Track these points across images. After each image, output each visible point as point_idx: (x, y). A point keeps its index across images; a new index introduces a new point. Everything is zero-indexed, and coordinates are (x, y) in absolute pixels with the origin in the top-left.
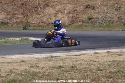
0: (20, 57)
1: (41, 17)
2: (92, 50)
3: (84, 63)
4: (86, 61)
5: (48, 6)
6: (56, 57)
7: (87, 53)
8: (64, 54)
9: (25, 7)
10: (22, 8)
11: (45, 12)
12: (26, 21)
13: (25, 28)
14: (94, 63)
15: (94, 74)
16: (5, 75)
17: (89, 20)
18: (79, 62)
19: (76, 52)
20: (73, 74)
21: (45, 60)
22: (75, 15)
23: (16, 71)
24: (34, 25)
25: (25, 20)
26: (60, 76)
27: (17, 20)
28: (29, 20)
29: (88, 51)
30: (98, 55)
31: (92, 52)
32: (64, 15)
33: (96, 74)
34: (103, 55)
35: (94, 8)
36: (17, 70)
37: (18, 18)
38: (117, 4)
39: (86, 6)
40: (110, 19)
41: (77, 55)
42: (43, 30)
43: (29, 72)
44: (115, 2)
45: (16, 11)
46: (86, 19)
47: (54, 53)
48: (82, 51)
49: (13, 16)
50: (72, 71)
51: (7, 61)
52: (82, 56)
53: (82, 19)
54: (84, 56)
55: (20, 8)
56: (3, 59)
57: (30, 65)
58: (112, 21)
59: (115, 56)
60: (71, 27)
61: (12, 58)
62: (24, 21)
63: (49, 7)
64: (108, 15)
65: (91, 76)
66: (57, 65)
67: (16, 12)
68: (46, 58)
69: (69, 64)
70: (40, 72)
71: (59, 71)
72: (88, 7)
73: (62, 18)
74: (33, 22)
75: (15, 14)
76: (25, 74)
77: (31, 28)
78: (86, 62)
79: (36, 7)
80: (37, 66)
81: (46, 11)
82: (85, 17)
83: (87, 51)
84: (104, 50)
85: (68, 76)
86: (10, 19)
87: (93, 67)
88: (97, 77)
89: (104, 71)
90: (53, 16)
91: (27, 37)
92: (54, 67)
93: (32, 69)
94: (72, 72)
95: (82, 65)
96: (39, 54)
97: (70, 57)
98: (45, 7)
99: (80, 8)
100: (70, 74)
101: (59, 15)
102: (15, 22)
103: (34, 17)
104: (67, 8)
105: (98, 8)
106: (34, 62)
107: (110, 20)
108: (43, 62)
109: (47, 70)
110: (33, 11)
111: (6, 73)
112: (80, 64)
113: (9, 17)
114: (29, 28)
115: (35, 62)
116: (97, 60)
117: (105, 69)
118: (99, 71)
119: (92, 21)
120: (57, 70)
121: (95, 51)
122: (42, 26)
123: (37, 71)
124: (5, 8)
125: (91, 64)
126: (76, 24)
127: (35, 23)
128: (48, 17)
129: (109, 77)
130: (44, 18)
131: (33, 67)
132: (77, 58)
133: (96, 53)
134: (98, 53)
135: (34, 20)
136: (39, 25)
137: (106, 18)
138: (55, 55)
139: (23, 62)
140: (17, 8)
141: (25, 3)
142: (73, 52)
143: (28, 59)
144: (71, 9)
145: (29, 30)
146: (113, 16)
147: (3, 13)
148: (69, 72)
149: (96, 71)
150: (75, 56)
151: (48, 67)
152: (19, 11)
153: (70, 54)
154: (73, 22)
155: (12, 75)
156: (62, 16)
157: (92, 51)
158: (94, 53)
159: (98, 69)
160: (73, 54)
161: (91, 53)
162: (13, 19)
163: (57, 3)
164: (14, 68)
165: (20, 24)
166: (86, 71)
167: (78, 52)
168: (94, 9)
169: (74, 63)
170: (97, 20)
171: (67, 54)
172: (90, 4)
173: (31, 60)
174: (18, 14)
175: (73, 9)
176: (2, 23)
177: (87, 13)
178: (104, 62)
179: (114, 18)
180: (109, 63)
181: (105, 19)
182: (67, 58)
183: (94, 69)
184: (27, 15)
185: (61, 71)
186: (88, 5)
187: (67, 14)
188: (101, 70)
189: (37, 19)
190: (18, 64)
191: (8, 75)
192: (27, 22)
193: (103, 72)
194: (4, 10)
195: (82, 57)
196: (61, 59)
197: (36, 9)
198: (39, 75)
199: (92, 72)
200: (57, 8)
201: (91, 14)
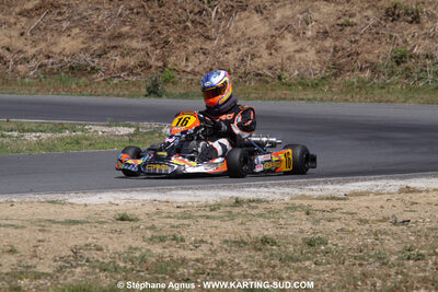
0: (117, 202)
1: (218, 49)
2: (392, 178)
3: (359, 228)
4: (367, 222)
5: (244, 8)
6: (254, 204)
7: (375, 190)
8: (287, 190)
9: (158, 9)
10: (146, 13)
11: (232, 31)
12: (161, 64)
14: (394, 228)
15: (393, 271)
16: (49, 271)
17: (398, 63)
18: (338, 225)
19: (332, 187)
20: (309, 271)
21: (213, 213)
22: (347, 42)
23: (95, 255)
24: (190, 77)
25: (157, 60)
26: (260, 278)
27: (127, 59)
28: (172, 60)
29: (379, 183)
30: (415, 197)
31: (393, 185)
32: (305, 44)
33: (397, 273)
34: (433, 198)
35: (416, 19)
36: (100, 249)
37: (130, 52)
39: (387, 11)
41: (333, 198)
43: (143, 259)
45: (124, 23)
47: (250, 186)
48: (357, 181)
49: (113, 44)
50: (308, 259)
51: (66, 213)
52: (355, 200)
53: (370, 57)
54: (363, 202)
55: (138, 13)
56: (52, 208)
57: (149, 234)
60: (327, 87)
61: (86, 205)
62: (152, 62)
63: (246, 13)
66: (254, 233)
67: (125, 29)
68: (214, 207)
69: (301, 231)
70: (184, 261)
71: (258, 256)
72: (393, 12)
73: (297, 55)
74: (187, 66)
75: (120, 36)
76: (129, 265)
78: (367, 226)
79: (201, 13)
80: (175, 238)
81: (236, 27)
82: (381, 49)
83: (373, 183)
85: (289, 278)
86: (100, 56)
87: (391, 244)
88: (401, 282)
89: (430, 262)
90: (264, 45)
91: (155, 125)
92: (240, 244)
93: (157, 249)
94: (307, 263)
95: (350, 236)
96: (190, 192)
97: (305, 203)
98: (232, 11)
99: (366, 17)
100: (301, 268)
101: (283, 43)
103: (190, 48)
104: (315, 15)
105: (432, 17)
106: (169, 221)
108: (202, 221)
109: (215, 252)
110: (189, 24)
111: (55, 261)
112: (342, 230)
113: (97, 46)
115: (173, 221)
116: (407, 216)
117: (437, 254)
118: (411, 262)
119: (407, 69)
120: (253, 253)
121: (404, 183)
123: (176, 256)
124: (85, 14)
125: (386, 233)
126: (348, 77)
127: (193, 72)
128: (242, 50)
130: (227, 53)
131: (162, 239)
132: (333, 210)
133: (408, 190)
134: (414, 191)
135: (190, 59)
138: (252, 196)
139: (123, 219)
140: (128, 12)
142: (321, 186)
143: (146, 209)
144: (332, 20)
147: (77, 30)
148: (297, 260)
149: (399, 259)
150: (328, 198)
151: (217, 242)
152: (134, 26)
153: (307, 193)
154: (338, 70)
155: (78, 270)
156: (297, 48)
157: (392, 182)
158: (401, 191)
159: (409, 253)
160: (321, 193)
161: (389, 189)
162: (112, 54)
164: (90, 240)
166: (362, 261)
167: (338, 187)
168: (418, 22)
169: (320, 227)
170: (428, 62)
171: (297, 192)
173: (159, 212)
174: (132, 37)
175: (339, 22)
176: (72, 68)
177: (391, 36)
178: (433, 225)
182: (293, 208)
183: (392, 253)
184: (167, 42)
185: (264, 258)
186: (395, 7)
187: (313, 39)
188: (420, 257)
189: (202, 57)
191: (61, 269)
192: (165, 66)
193: (426, 263)
194: (82, 21)
195: (350, 205)
196: (272, 213)
197: (198, 18)
198: (181, 270)
199: (383, 264)
200: (278, 15)
201: (405, 41)
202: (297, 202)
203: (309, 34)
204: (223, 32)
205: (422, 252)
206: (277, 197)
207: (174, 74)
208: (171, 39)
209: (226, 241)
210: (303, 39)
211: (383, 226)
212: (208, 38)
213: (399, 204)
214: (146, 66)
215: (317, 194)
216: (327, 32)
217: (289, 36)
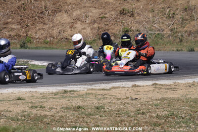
0: (15, 92)
1: (49, 28)
2: (128, 81)
3: (117, 101)
4: (120, 99)
5: (60, 11)
6: (72, 92)
7: (121, 86)
8: (85, 86)
9: (23, 12)
10: (18, 13)
11: (55, 21)
12: (25, 35)
13: (23, 46)
14: (132, 102)
15: (133, 119)
18: (109, 100)
19: (104, 85)
20: (98, 119)
21: (55, 97)
22: (103, 25)
23: (8, 114)
24: (38, 40)
25: (23, 33)
26: (78, 123)
27: (11, 33)
28: (29, 33)
29: (123, 83)
30: (138, 89)
32: (86, 26)
33: (135, 120)
34: (146, 89)
35: (132, 15)
36: (10, 112)
37: (12, 29)
38: (170, 9)
39: (120, 12)
40: (158, 32)
41: (105, 90)
42: (53, 48)
43: (29, 115)
44: (166, 6)
45: (9, 18)
46: (119, 32)
47: (69, 85)
48: (114, 82)
49: (4, 26)
50: (97, 115)
52: (114, 90)
53: (114, 31)
54: (117, 90)
55: (15, 13)
57: (30, 105)
58: (162, 35)
59: (166, 91)
60: (96, 44)
61: (2, 94)
62: (21, 34)
63: (61, 13)
64: (156, 25)
65: (127, 122)
66: (74, 104)
67: (10, 20)
68: (56, 94)
69: (93, 103)
70: (46, 116)
71: (76, 114)
72: (123, 12)
73: (83, 31)
74: (36, 36)
75: (7, 23)
76: (23, 118)
77: (33, 46)
78: (120, 101)
79: (42, 13)
80: (41, 107)
81: (57, 19)
82: (118, 28)
83: (121, 83)
84: (148, 82)
85: (90, 122)
87: (130, 108)
88: (136, 123)
89: (148, 115)
90: (68, 26)
91: (25, 60)
92: (68, 109)
93: (34, 111)
94: (97, 116)
95: (114, 105)
96: (45, 88)
97: (93, 92)
98: (55, 12)
99: (111, 14)
100: (95, 118)
101: (77, 25)
102: (8, 36)
103: (37, 28)
104: (90, 14)
105: (139, 14)
106: (37, 100)
107: (158, 34)
108: (51, 100)
109: (58, 112)
110: (37, 18)
112: (110, 102)
114: (29, 45)
115: (39, 100)
116: (137, 97)
117: (150, 112)
118: (140, 115)
120: (74, 112)
121: (133, 83)
122: (51, 43)
123: (42, 114)
125: (128, 104)
127: (39, 38)
128: (60, 29)
129: (155, 125)
130: (53, 30)
131: (36, 107)
132: (105, 94)
133: (135, 86)
134: (138, 86)
135: (38, 32)
136: (46, 40)
137: (151, 30)
138: (71, 89)
139: (19, 99)
140: (10, 13)
141: (23, 6)
142: (99, 85)
143: (28, 95)
144: (97, 15)
145: (29, 48)
146: (162, 27)
148: (93, 115)
149: (135, 114)
150: (102, 90)
151: (59, 108)
152: (13, 19)
153: (94, 88)
155: (2, 120)
156: (82, 27)
157: (129, 83)
158: (133, 86)
159: (139, 112)
160: (99, 88)
161: (127, 86)
162: (4, 31)
163: (74, 6)
164: (6, 108)
165: (15, 39)
166: (120, 115)
167: (106, 85)
168: (133, 17)
169: (101, 102)
171: (89, 87)
172: (126, 7)
173: (33, 96)
174: (13, 23)
175: (100, 16)
177: (122, 22)
178: (147, 100)
179: (164, 30)
180: (155, 102)
181: (150, 32)
182: (89, 94)
183: (131, 112)
184: (27, 26)
185: (79, 114)
186: (124, 10)
187: (89, 24)
188: (143, 113)
189: (42, 32)
190: (11, 102)
192: (27, 35)
193: (146, 116)
195: (113, 92)
196: (81, 96)
197: (40, 15)
198: (45, 120)
199: (129, 116)
200: (74, 14)
201: (128, 24)
202: (90, 91)
203: (87, 22)
204: (51, 21)
205: (144, 111)
206: (81, 89)
207: (31, 39)
208: (29, 24)
209: (63, 108)
210: (85, 24)
211: (127, 101)
212: (45, 24)
213: (132, 92)
214: (18, 36)
215: (98, 88)
216: (95, 21)
217: (79, 23)
